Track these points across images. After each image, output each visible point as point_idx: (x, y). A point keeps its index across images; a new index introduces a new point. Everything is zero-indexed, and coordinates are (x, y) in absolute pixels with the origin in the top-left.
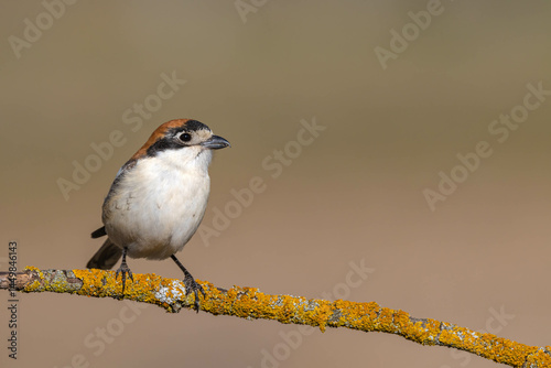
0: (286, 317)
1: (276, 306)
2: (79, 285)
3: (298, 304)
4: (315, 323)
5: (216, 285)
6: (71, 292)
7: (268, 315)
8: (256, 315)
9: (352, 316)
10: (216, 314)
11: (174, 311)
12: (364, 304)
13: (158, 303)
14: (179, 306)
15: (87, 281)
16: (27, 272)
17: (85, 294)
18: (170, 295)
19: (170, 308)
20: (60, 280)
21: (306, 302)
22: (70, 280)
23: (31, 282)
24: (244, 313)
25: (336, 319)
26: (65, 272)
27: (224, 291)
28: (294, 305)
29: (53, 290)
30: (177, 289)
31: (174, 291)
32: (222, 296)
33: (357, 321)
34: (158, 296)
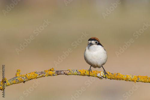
0: (127, 80)
1: (124, 77)
2: (80, 73)
3: (130, 77)
4: (133, 81)
5: (111, 73)
6: (78, 75)
7: (123, 79)
8: (120, 79)
9: (142, 79)
10: (111, 79)
11: (101, 79)
12: (144, 76)
13: (98, 77)
14: (102, 77)
15: (81, 72)
16: (68, 70)
17: (81, 75)
18: (100, 75)
19: (101, 78)
20: (75, 72)
21: (131, 76)
22: (78, 72)
23: (69, 73)
24: (117, 79)
25: (138, 80)
26: (76, 70)
27: (113, 74)
28: (129, 77)
29: (74, 74)
30: (102, 74)
31: (101, 74)
32: (112, 75)
33: (143, 80)
34: (98, 75)
